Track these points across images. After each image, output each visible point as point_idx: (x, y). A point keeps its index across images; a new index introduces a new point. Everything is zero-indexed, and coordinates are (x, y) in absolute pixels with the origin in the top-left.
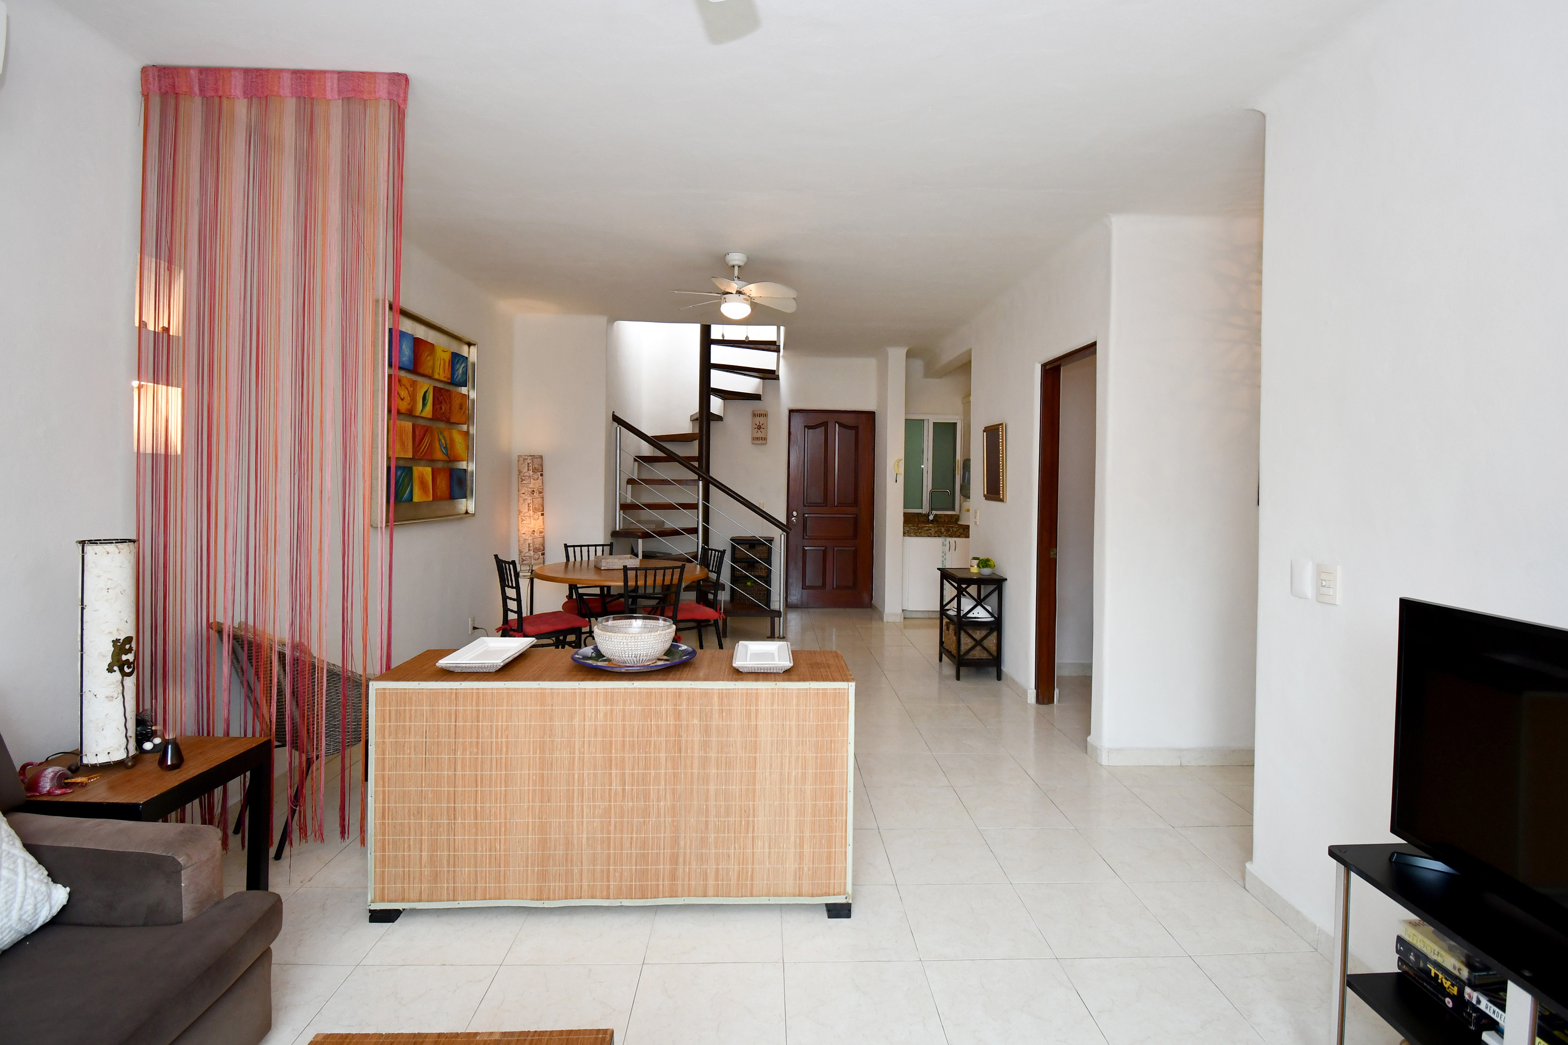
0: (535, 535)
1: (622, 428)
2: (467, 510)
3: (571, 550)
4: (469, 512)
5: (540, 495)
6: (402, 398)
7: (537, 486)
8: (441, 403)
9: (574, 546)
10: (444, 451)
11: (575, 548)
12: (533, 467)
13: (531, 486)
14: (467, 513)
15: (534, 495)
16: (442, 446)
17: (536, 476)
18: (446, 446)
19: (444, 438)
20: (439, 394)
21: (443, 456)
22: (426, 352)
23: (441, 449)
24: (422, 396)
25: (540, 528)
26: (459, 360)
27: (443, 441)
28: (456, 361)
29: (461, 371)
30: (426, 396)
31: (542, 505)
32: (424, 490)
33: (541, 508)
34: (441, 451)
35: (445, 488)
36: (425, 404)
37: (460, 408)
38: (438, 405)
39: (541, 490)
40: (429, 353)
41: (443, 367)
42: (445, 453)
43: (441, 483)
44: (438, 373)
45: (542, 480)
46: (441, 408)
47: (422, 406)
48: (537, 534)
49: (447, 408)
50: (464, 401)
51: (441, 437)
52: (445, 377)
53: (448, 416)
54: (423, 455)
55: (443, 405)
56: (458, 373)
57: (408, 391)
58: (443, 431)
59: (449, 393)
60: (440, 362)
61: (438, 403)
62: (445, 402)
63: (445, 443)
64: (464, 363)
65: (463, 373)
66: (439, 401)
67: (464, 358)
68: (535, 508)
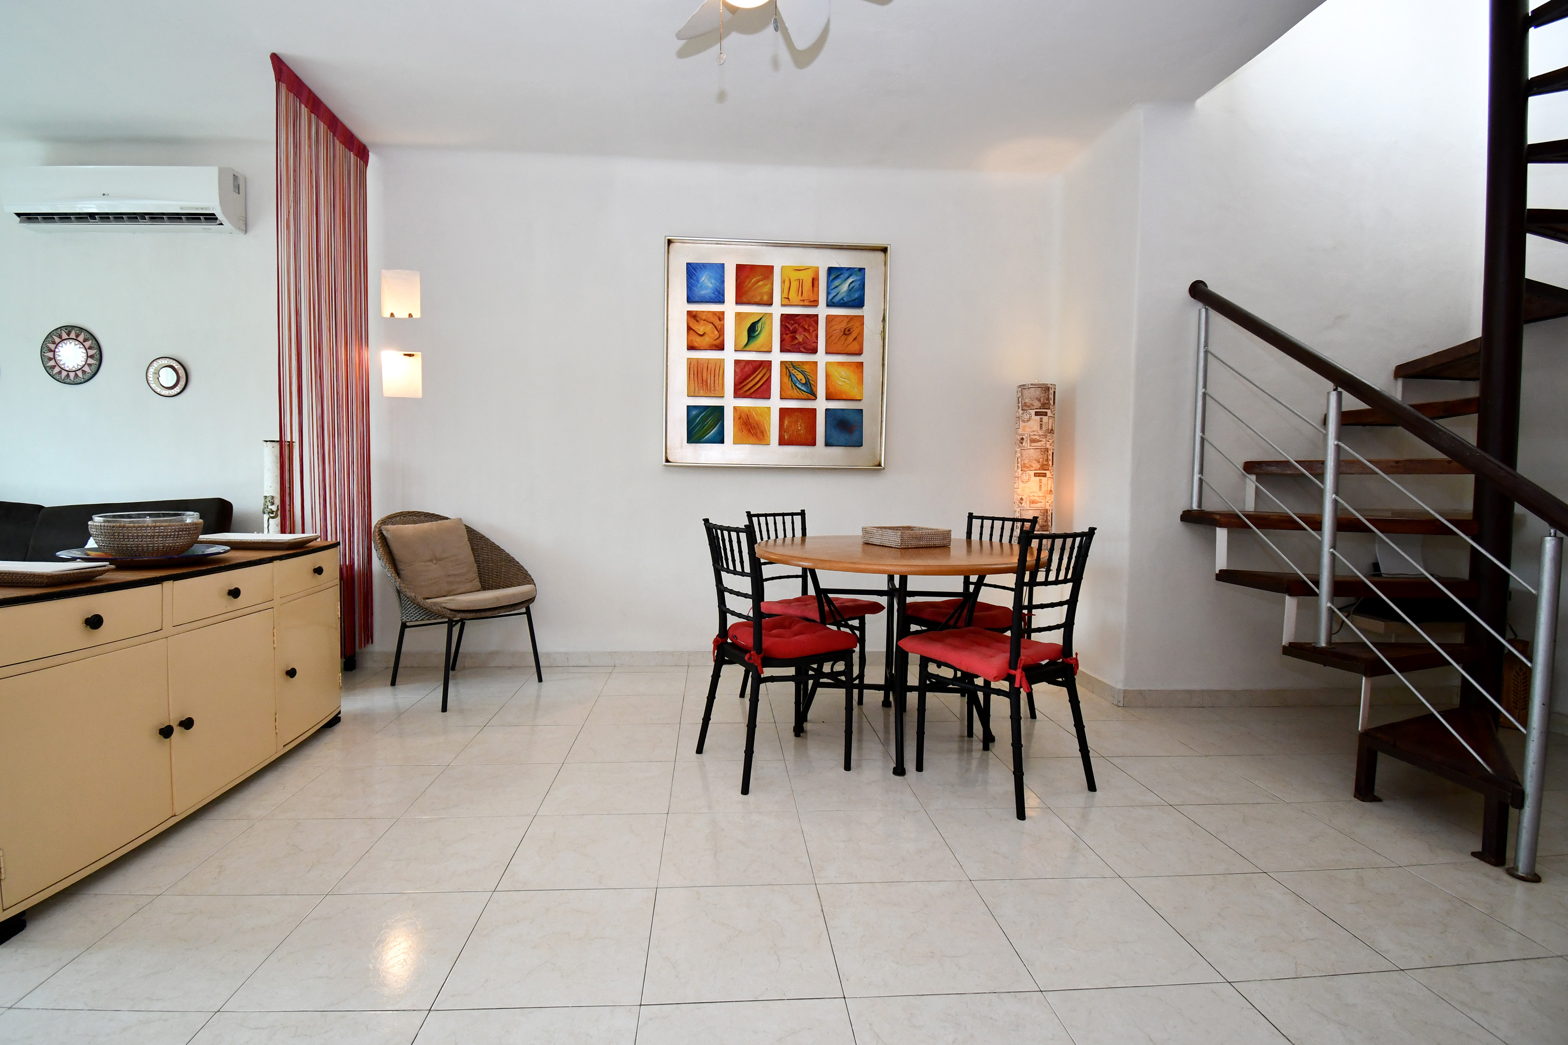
1: (1211, 310)
2: (880, 462)
5: (1033, 444)
6: (701, 333)
8: (795, 331)
9: (983, 518)
10: (804, 389)
12: (1023, 402)
13: (1020, 431)
14: (879, 465)
15: (1023, 444)
16: (798, 382)
17: (1026, 417)
18: (808, 382)
19: (803, 373)
20: (792, 322)
21: (798, 394)
22: (754, 277)
23: (794, 387)
24: (747, 328)
25: (1031, 495)
26: (841, 274)
27: (800, 376)
28: (834, 277)
29: (845, 287)
30: (755, 328)
31: (1041, 460)
32: (751, 433)
33: (1034, 465)
34: (794, 389)
35: (802, 432)
36: (755, 337)
37: (844, 334)
38: (787, 334)
39: (1037, 437)
40: (760, 277)
41: (800, 289)
42: (806, 391)
43: (793, 426)
44: (785, 298)
45: (1041, 421)
46: (794, 338)
47: (747, 339)
48: (1026, 505)
49: (809, 338)
50: (858, 324)
51: (794, 371)
52: (804, 300)
53: (813, 347)
54: (751, 394)
55: (800, 334)
56: (838, 291)
57: (714, 325)
58: (801, 365)
59: (815, 318)
60: (789, 283)
61: (788, 332)
62: (805, 330)
63: (805, 378)
64: (855, 277)
65: (850, 290)
66: (789, 329)
67: (857, 269)
68: (1024, 464)
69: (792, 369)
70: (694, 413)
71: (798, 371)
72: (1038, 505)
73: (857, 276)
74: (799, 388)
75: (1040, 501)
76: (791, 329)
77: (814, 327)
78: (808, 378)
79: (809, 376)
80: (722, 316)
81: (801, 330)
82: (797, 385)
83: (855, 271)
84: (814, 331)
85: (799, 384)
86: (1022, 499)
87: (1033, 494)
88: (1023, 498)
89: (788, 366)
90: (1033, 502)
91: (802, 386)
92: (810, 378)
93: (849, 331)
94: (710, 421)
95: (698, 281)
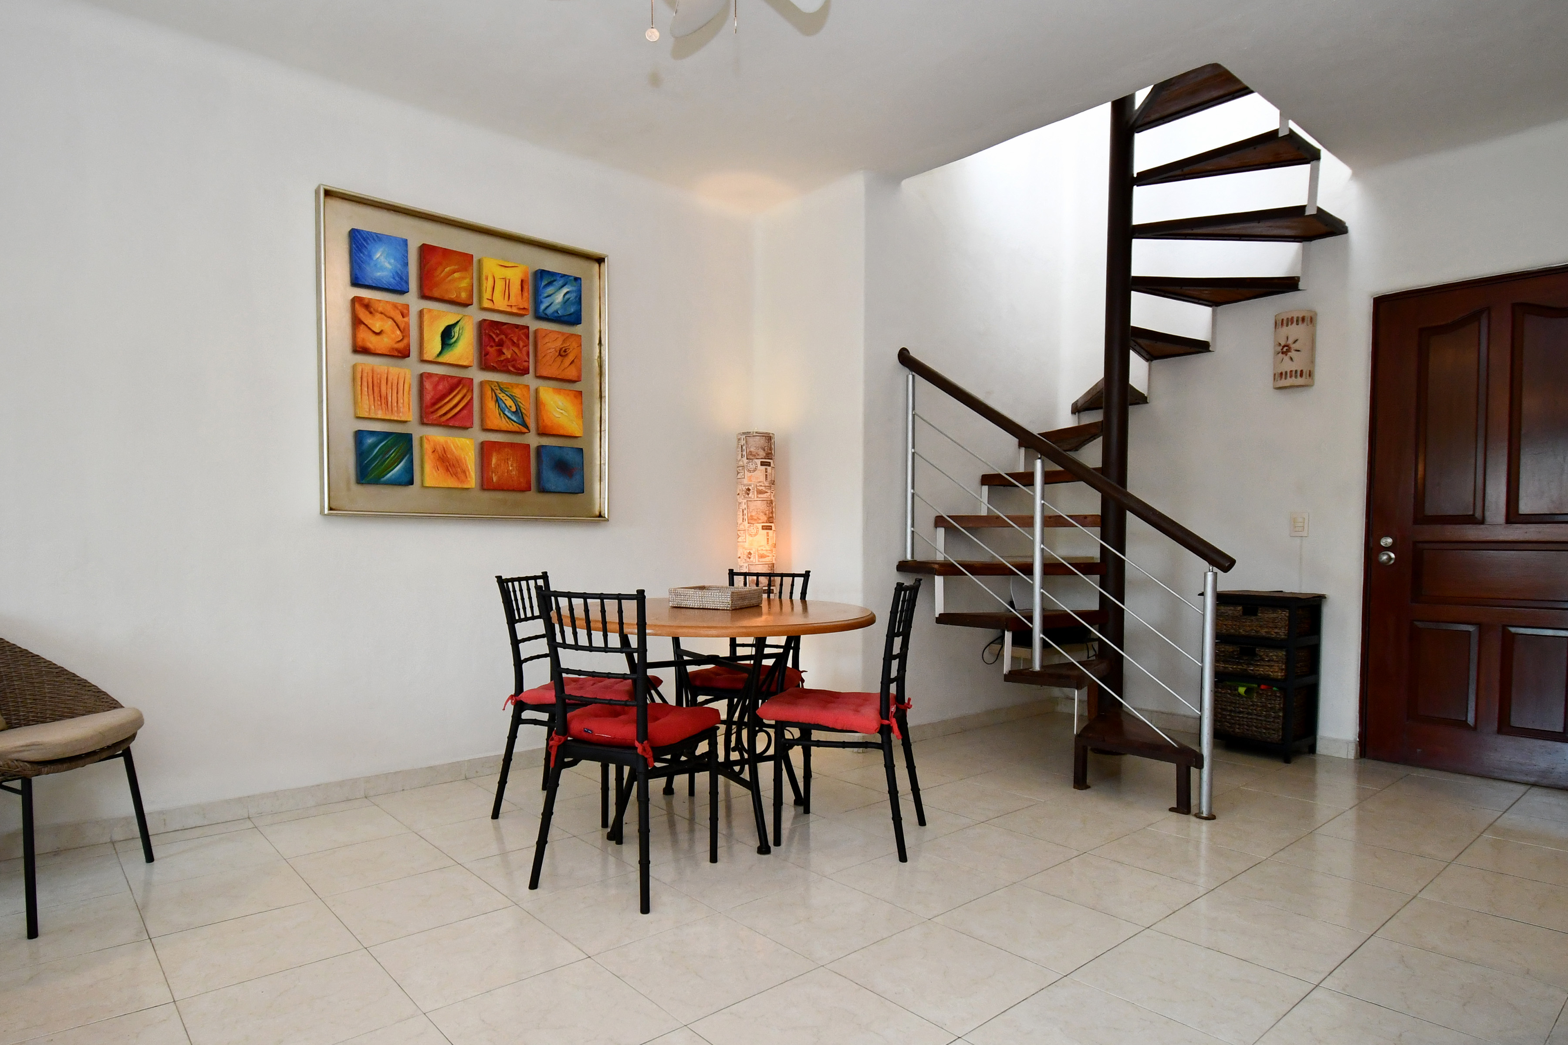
0: (751, 559)
1: (918, 377)
2: (600, 513)
4: (603, 514)
5: (761, 496)
6: (377, 331)
7: (756, 481)
8: (501, 344)
10: (515, 419)
12: (748, 450)
13: (745, 482)
14: (600, 516)
15: (750, 495)
16: (507, 410)
17: (752, 466)
18: (519, 411)
19: (512, 397)
20: (498, 332)
21: (508, 425)
22: (448, 266)
23: (502, 415)
24: (441, 331)
25: (759, 549)
26: (554, 281)
27: (509, 402)
28: (546, 282)
29: (559, 298)
30: (451, 333)
31: (767, 512)
32: (450, 472)
33: (761, 518)
34: (503, 418)
35: (514, 473)
36: (451, 345)
37: (560, 355)
38: (492, 347)
39: (763, 488)
40: (456, 267)
41: (507, 291)
42: (516, 421)
43: (502, 465)
44: (488, 299)
45: (766, 472)
46: (501, 353)
47: (441, 346)
48: (754, 559)
49: (518, 354)
50: (575, 345)
51: (502, 395)
52: (511, 306)
53: (524, 366)
54: (448, 420)
55: (508, 348)
56: (552, 301)
57: (395, 322)
58: (510, 387)
59: (525, 330)
60: (493, 283)
61: (492, 344)
62: (514, 343)
63: (516, 405)
64: (570, 286)
65: (565, 302)
66: (494, 340)
67: (572, 278)
68: (751, 516)
69: (499, 392)
70: (370, 441)
71: (507, 395)
72: (767, 559)
73: (572, 286)
74: (509, 418)
75: (768, 555)
76: (497, 340)
77: (524, 342)
78: (518, 405)
79: (520, 402)
80: (405, 311)
81: (508, 343)
82: (506, 413)
83: (570, 280)
84: (524, 346)
85: (509, 412)
86: (750, 553)
87: (762, 548)
88: (752, 552)
89: (494, 388)
90: (762, 556)
91: (512, 415)
92: (522, 405)
93: (565, 351)
94: (392, 453)
95: (370, 256)
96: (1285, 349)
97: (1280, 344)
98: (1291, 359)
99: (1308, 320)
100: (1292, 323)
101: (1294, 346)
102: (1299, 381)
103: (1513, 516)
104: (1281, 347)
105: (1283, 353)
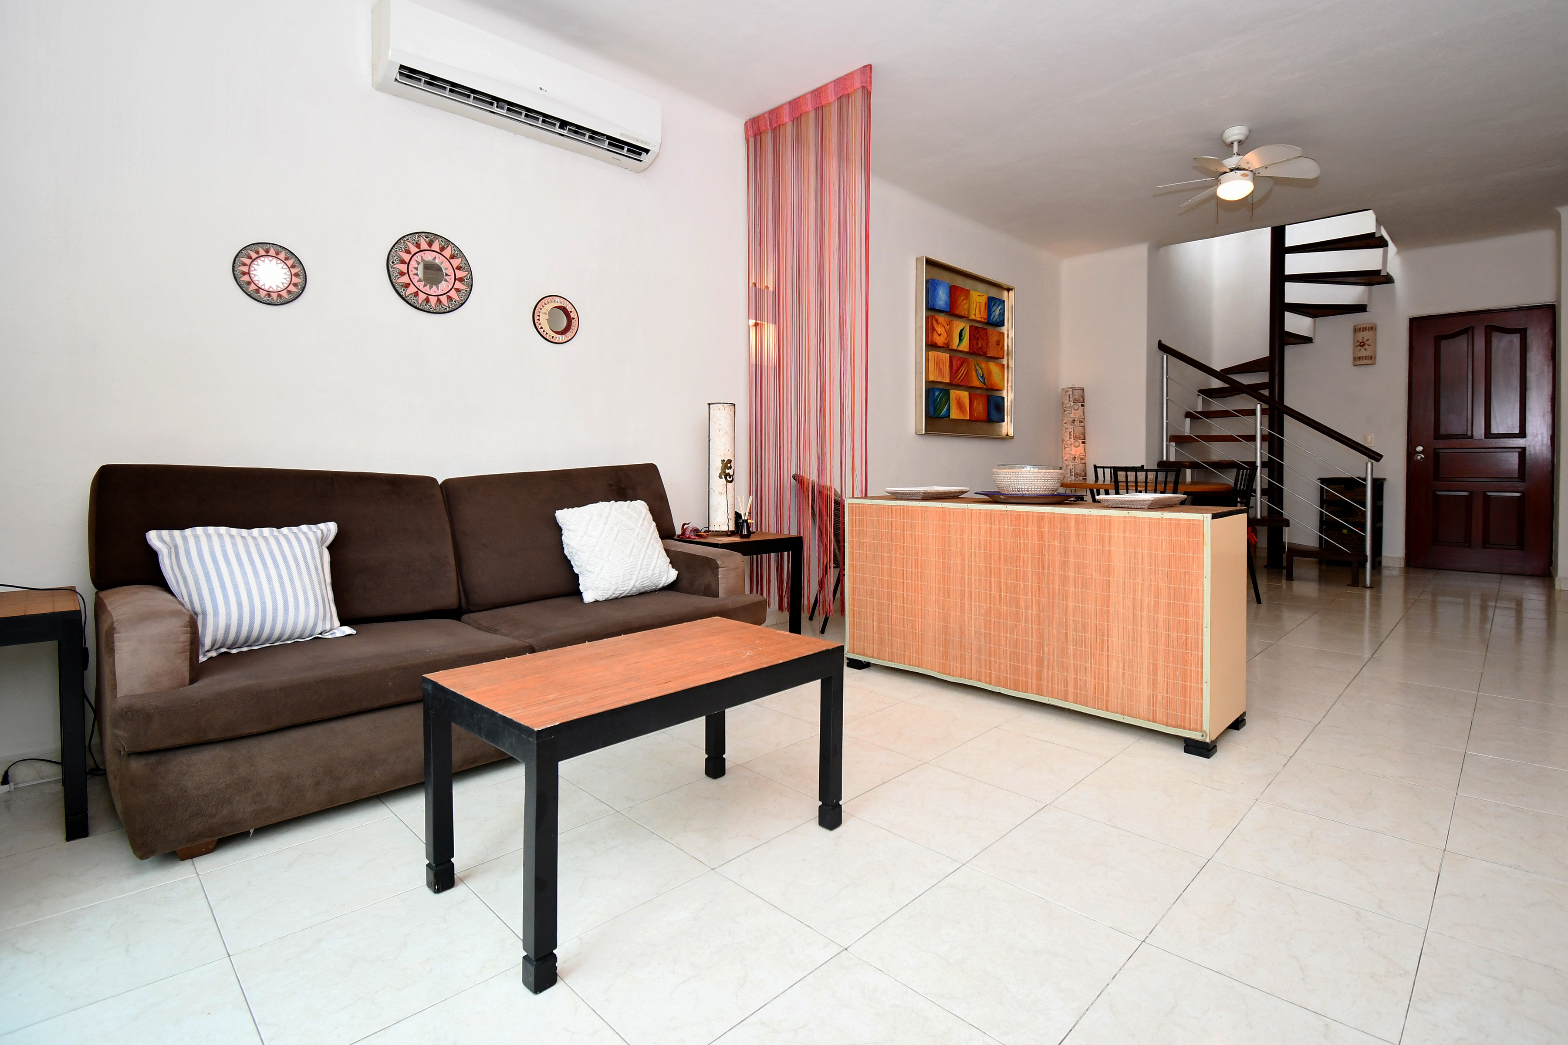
0: (1076, 461)
1: (1171, 358)
2: (1007, 433)
3: (1100, 471)
4: (1009, 434)
5: (1081, 424)
6: (939, 334)
7: (1078, 415)
8: (977, 339)
9: (1104, 468)
10: (982, 380)
11: (1105, 469)
13: (1072, 415)
14: (1006, 435)
15: (1076, 424)
16: (979, 375)
17: (1076, 407)
20: (977, 332)
21: (979, 384)
22: (958, 297)
23: (977, 378)
24: (959, 333)
25: (1080, 455)
26: (996, 303)
27: (980, 371)
28: (993, 304)
29: (996, 312)
30: (961, 334)
31: (1084, 434)
33: (1081, 437)
34: (978, 380)
35: (982, 411)
36: (961, 341)
37: (997, 344)
39: (1081, 420)
40: (963, 298)
41: (979, 310)
42: (982, 382)
43: (977, 407)
44: (974, 315)
45: (1083, 410)
46: (977, 344)
47: (959, 341)
49: (984, 345)
50: (1002, 338)
51: (977, 367)
52: (981, 318)
53: (985, 353)
54: (960, 382)
55: (981, 341)
56: (994, 315)
57: (945, 329)
58: (980, 363)
59: (987, 331)
60: (976, 306)
61: (975, 340)
65: (998, 314)
66: (975, 338)
67: (1000, 301)
68: (1076, 436)
70: (937, 393)
71: (981, 367)
72: (1084, 461)
73: (1001, 305)
74: (980, 380)
77: (984, 338)
79: (984, 373)
81: (981, 338)
82: (979, 377)
84: (984, 341)
87: (1082, 454)
90: (1082, 459)
91: (981, 378)
92: (984, 375)
93: (999, 342)
94: (944, 399)
95: (938, 293)
96: (1362, 344)
97: (1358, 341)
98: (1365, 350)
99: (1373, 328)
100: (1366, 330)
101: (1367, 343)
102: (1370, 362)
103: (1488, 434)
104: (1359, 343)
105: (1361, 346)
